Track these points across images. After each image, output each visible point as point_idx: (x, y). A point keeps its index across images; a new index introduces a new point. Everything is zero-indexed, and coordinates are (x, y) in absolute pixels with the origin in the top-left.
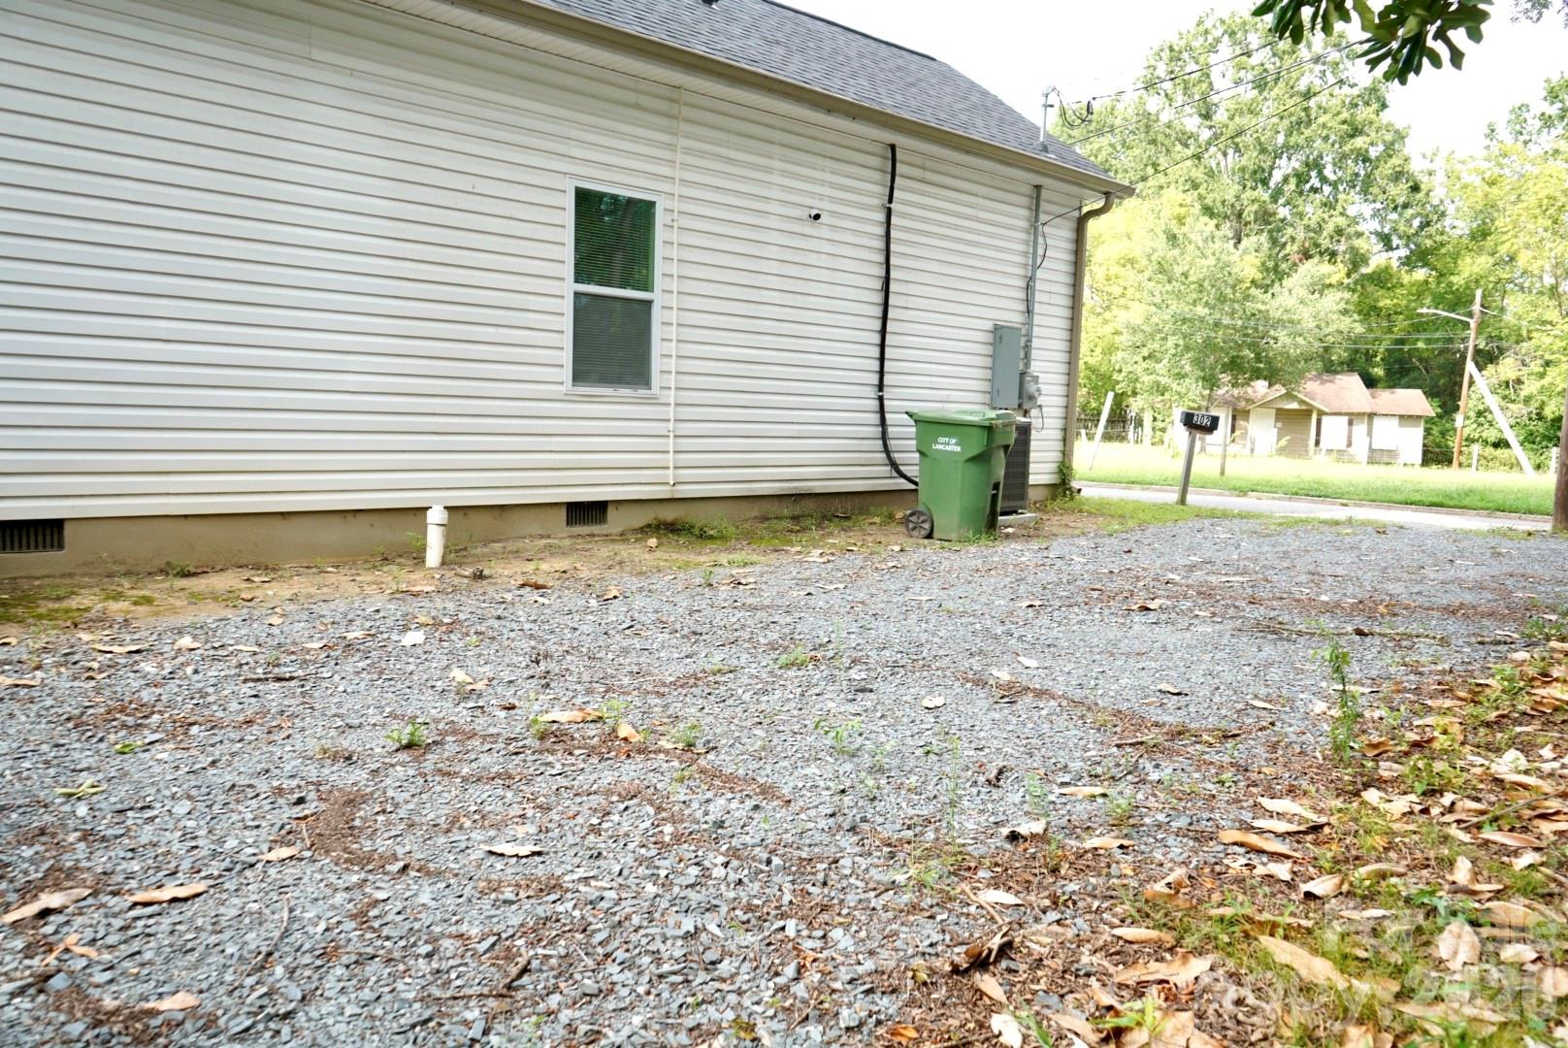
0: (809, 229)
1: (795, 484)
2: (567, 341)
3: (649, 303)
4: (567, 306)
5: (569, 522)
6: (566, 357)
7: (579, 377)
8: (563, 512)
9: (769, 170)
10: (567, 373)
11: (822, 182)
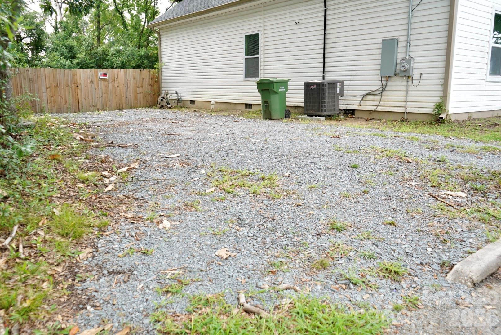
0: (297, 26)
1: (294, 103)
2: (243, 69)
3: (258, 58)
4: (244, 61)
5: (246, 108)
6: (243, 72)
7: (246, 77)
8: (244, 105)
9: (285, 14)
10: (243, 76)
11: (302, 10)
